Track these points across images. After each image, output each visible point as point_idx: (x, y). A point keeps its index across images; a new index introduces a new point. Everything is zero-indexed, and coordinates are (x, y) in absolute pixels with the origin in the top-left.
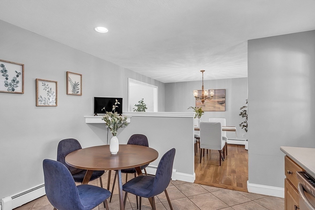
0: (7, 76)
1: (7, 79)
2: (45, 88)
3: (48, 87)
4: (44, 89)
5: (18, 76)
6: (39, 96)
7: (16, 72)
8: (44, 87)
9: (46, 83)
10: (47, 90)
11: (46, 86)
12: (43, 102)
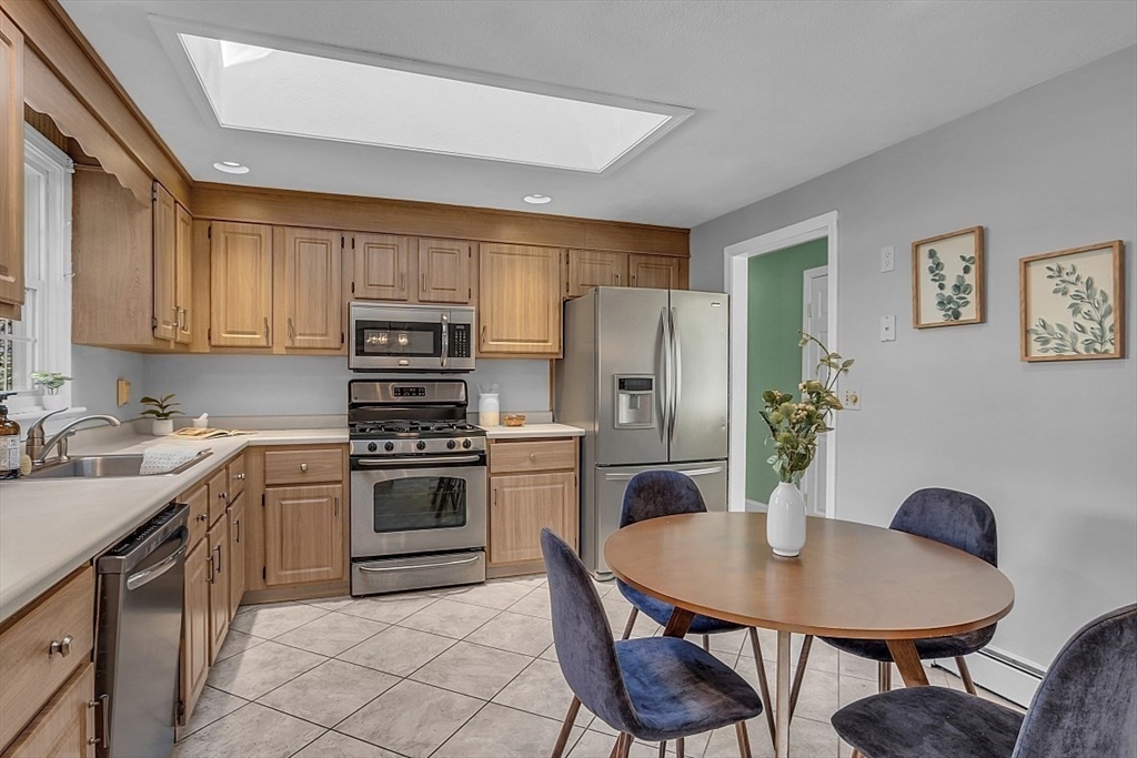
0: (943, 277)
1: (941, 287)
2: (1063, 286)
3: (1073, 278)
4: (1056, 292)
5: (967, 270)
6: (1034, 324)
7: (963, 258)
8: (1057, 280)
9: (1066, 263)
10: (1072, 290)
11: (1065, 277)
12: (1052, 344)
